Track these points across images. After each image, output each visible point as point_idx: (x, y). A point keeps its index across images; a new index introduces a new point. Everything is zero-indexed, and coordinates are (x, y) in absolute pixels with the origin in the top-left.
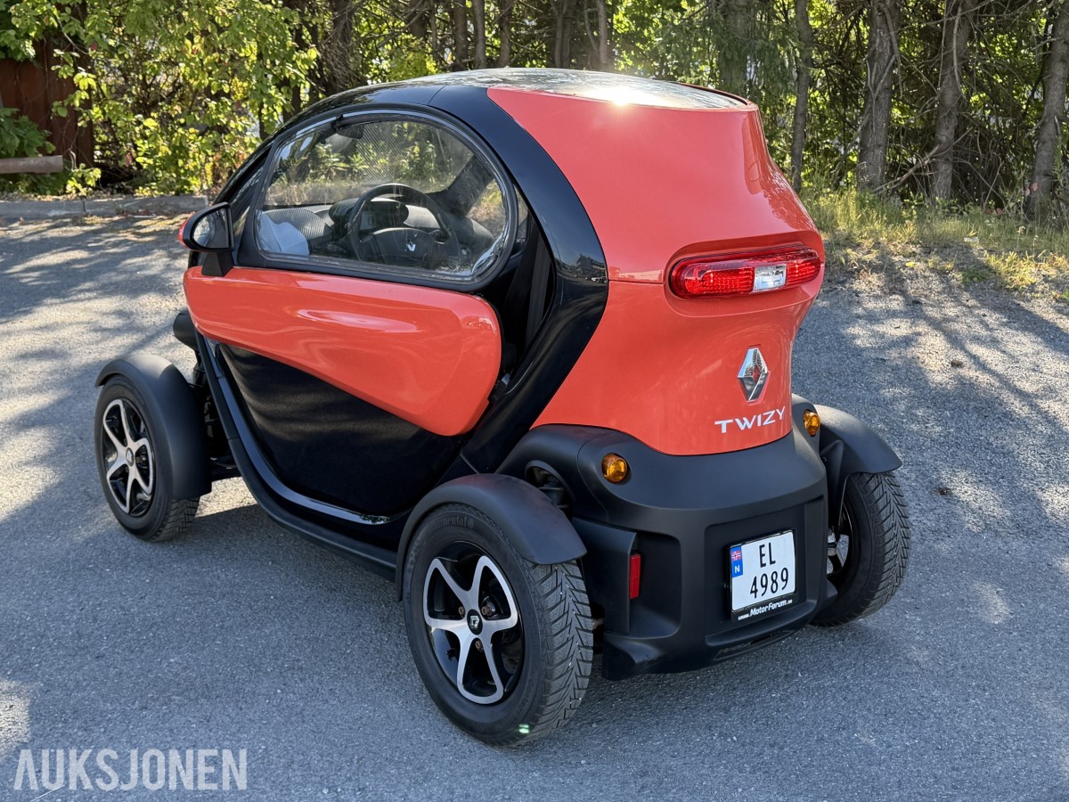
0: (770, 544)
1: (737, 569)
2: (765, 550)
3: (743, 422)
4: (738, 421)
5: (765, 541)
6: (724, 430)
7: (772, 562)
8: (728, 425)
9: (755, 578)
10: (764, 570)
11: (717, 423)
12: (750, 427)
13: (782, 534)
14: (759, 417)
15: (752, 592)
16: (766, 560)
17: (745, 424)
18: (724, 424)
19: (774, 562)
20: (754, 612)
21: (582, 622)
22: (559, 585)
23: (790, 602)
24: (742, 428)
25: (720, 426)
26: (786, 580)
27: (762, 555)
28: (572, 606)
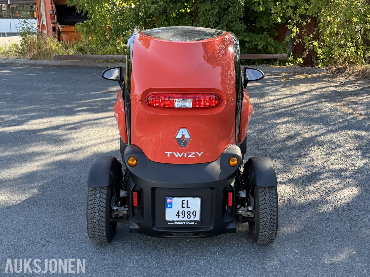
0: (187, 201)
1: (169, 206)
2: (185, 202)
3: (177, 154)
4: (175, 153)
5: (186, 199)
6: (169, 156)
7: (187, 207)
8: (170, 154)
9: (179, 211)
10: (183, 209)
11: (166, 152)
12: (180, 156)
13: (193, 198)
14: (185, 154)
15: (177, 215)
16: (185, 205)
17: (177, 155)
18: (169, 154)
19: (189, 207)
20: (177, 223)
21: (100, 208)
22: (95, 194)
23: (196, 224)
24: (177, 156)
25: (167, 154)
26: (195, 215)
27: (183, 204)
28: (98, 202)
